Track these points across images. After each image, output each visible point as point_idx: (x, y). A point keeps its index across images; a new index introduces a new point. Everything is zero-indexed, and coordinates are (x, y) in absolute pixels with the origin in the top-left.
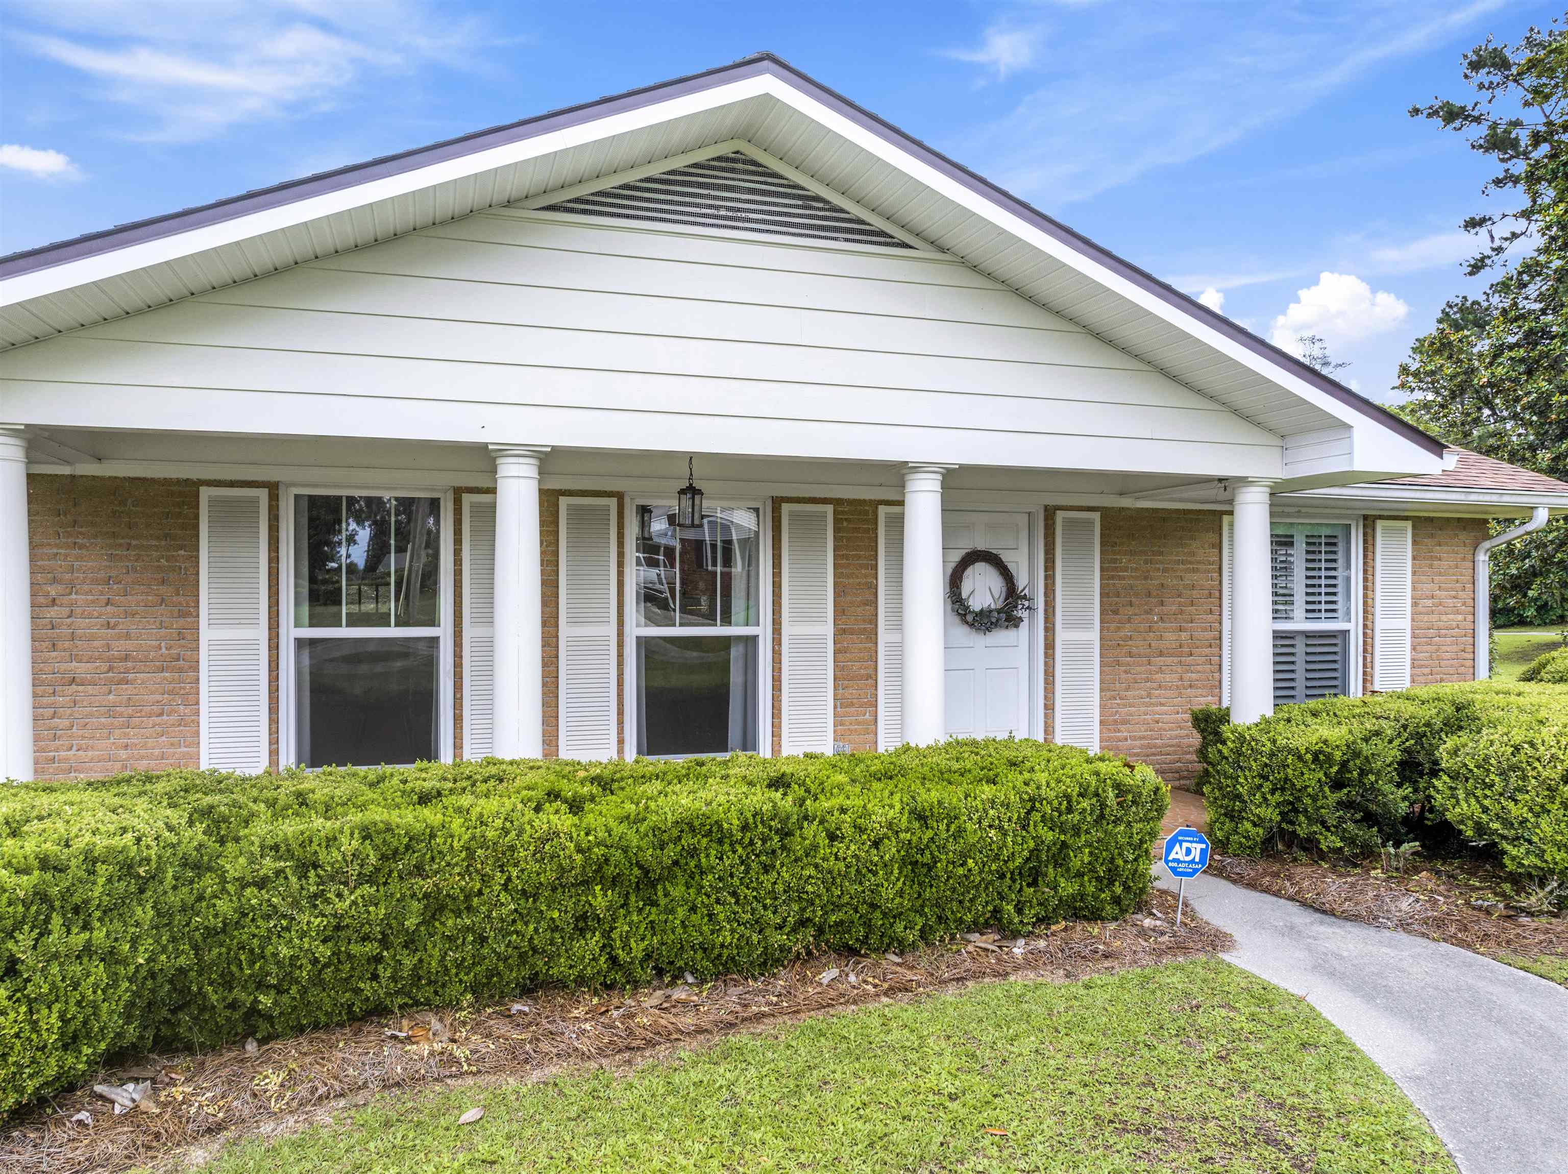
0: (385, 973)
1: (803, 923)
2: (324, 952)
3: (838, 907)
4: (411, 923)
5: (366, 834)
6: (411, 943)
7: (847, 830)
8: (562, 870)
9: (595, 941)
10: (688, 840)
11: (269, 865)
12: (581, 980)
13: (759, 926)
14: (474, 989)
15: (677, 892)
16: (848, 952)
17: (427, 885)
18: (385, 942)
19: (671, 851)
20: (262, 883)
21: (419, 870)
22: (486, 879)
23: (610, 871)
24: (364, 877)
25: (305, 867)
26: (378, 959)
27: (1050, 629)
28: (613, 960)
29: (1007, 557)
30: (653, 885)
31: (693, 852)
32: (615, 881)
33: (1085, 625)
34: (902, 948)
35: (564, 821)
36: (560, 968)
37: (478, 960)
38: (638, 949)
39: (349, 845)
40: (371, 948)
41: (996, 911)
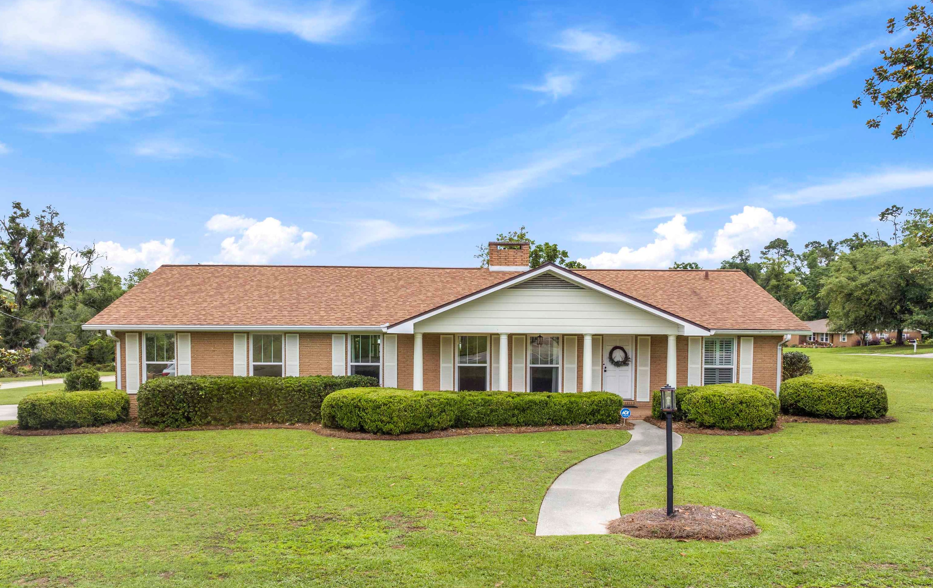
0: (484, 420)
1: (549, 419)
2: (477, 415)
3: (555, 417)
4: (488, 413)
5: (482, 399)
6: (488, 416)
7: (557, 404)
8: (510, 407)
9: (515, 418)
10: (530, 404)
11: (469, 403)
12: (513, 424)
13: (542, 418)
14: (497, 423)
15: (528, 412)
16: (557, 424)
17: (491, 407)
18: (484, 415)
19: (527, 406)
20: (468, 405)
21: (489, 405)
22: (499, 407)
23: (518, 407)
24: (482, 406)
25: (474, 403)
26: (483, 418)
27: (636, 366)
28: (518, 422)
29: (625, 348)
30: (524, 411)
31: (531, 406)
32: (519, 409)
33: (646, 365)
34: (567, 425)
35: (511, 399)
36: (510, 422)
37: (498, 419)
38: (522, 420)
39: (480, 401)
40: (483, 416)
41: (585, 420)
